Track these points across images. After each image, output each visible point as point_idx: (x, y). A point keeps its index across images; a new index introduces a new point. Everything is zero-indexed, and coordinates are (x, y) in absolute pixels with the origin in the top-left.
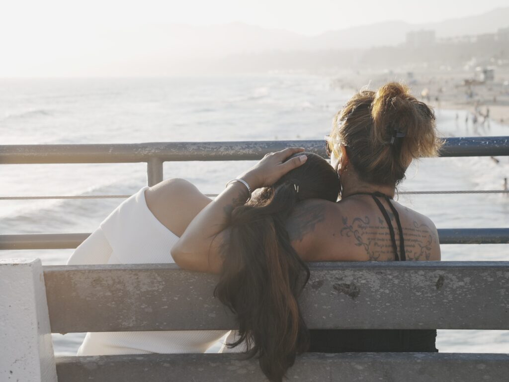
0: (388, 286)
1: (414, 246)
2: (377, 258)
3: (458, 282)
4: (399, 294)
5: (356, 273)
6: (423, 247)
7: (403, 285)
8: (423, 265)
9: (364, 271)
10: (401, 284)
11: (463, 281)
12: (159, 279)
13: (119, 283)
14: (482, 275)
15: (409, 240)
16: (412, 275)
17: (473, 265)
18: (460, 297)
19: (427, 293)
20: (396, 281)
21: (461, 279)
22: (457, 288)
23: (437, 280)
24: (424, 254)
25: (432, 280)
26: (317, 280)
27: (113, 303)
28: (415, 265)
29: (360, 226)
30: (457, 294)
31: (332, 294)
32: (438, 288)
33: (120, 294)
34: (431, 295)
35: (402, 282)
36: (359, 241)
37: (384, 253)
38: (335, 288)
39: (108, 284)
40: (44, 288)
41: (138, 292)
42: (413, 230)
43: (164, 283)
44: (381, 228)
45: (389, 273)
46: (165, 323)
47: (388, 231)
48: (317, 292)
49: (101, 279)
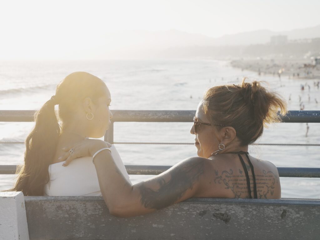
0: (249, 215)
1: (263, 187)
2: (240, 196)
3: (296, 214)
4: (256, 221)
5: (228, 206)
6: (269, 187)
7: (259, 215)
8: (273, 202)
9: (233, 205)
10: (258, 215)
11: (299, 214)
12: (99, 207)
13: (74, 209)
14: (312, 210)
15: (260, 183)
16: (265, 209)
17: (306, 203)
18: (297, 224)
19: (275, 221)
20: (255, 213)
21: (297, 213)
22: (295, 218)
23: (282, 212)
24: (270, 192)
25: (278, 213)
26: (202, 210)
27: (70, 221)
28: (267, 202)
29: (226, 176)
30: (295, 222)
31: (212, 219)
32: (282, 218)
33: (74, 216)
34: (277, 222)
35: (258, 213)
36: (227, 185)
37: (243, 192)
38: (214, 216)
39: (66, 210)
40: (25, 212)
41: (86, 215)
42: (263, 176)
43: (102, 210)
44: (241, 176)
45: (249, 207)
46: (103, 236)
47: (245, 178)
48: (203, 218)
49: (62, 206)
